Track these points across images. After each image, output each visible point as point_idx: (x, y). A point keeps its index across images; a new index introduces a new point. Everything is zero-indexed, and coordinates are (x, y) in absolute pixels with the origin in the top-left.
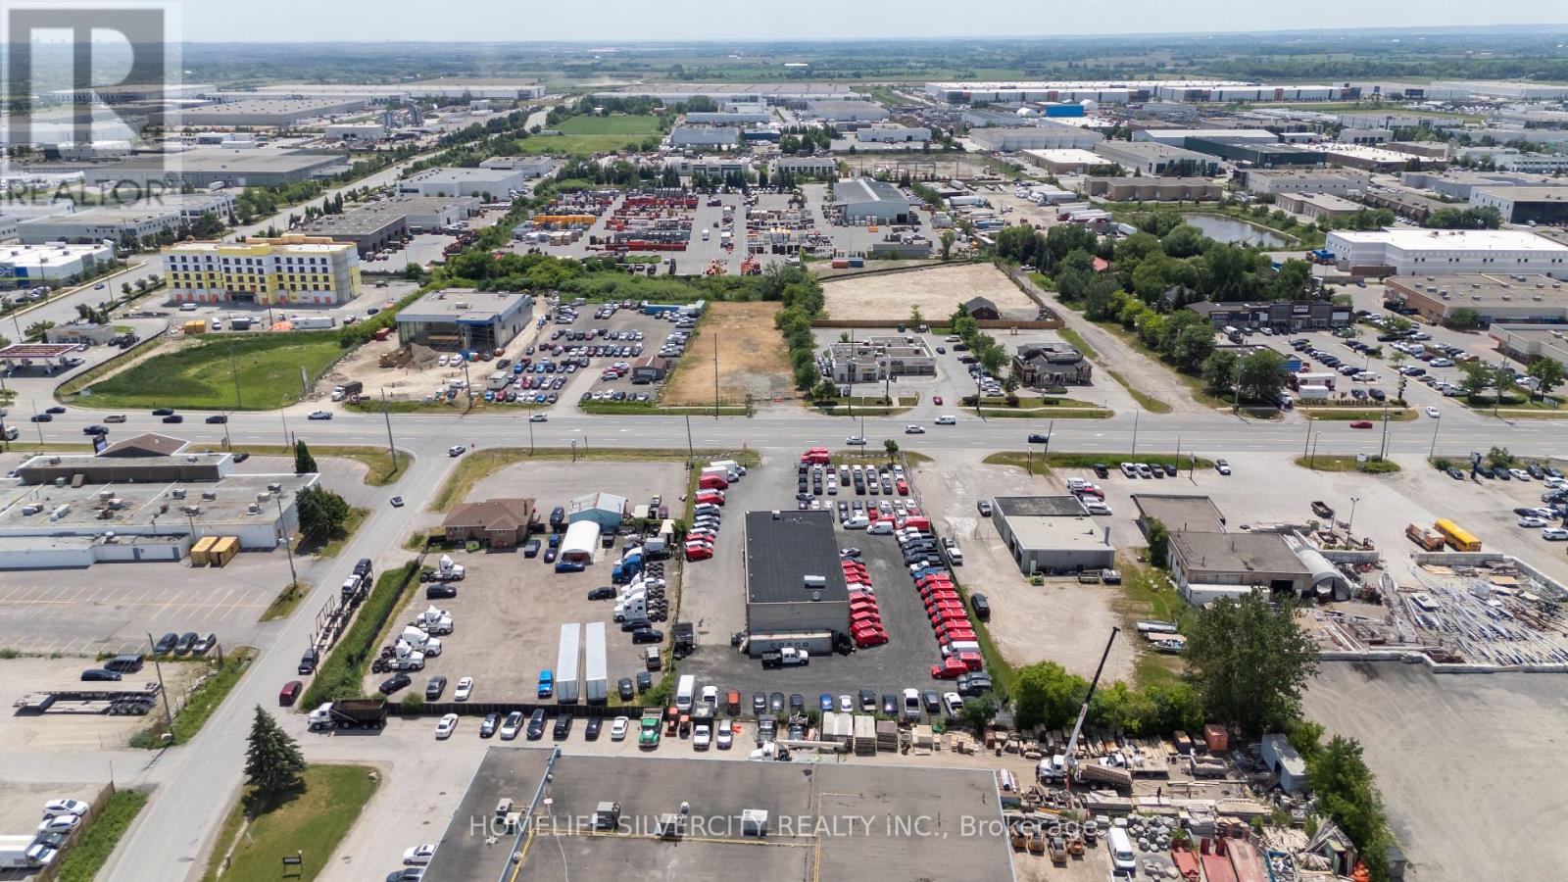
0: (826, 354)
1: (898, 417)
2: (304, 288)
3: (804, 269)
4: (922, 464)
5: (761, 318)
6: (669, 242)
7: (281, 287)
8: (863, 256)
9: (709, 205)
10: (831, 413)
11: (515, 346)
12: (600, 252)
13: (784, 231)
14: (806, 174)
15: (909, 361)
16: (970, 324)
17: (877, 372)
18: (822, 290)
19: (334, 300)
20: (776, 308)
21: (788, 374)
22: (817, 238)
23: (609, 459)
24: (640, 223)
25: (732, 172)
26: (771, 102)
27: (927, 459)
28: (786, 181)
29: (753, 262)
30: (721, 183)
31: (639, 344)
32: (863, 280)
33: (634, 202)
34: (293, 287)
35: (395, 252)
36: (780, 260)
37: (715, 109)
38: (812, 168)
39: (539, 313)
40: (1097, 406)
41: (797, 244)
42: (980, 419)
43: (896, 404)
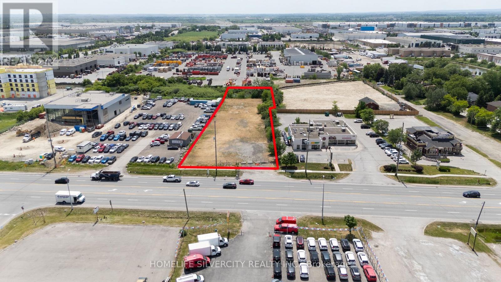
0: (287, 129)
1: (342, 182)
2: (23, 90)
3: (272, 83)
4: (374, 234)
5: (250, 108)
6: (211, 71)
7: (12, 89)
8: (300, 77)
9: (232, 58)
10: (294, 176)
11: (112, 122)
12: (179, 75)
13: (263, 67)
14: (273, 48)
15: (340, 137)
16: (370, 113)
17: (321, 144)
18: (282, 93)
19: (38, 96)
20: (258, 102)
21: (264, 144)
22: (278, 70)
23: (124, 222)
24: (201, 64)
25: (242, 47)
26: (259, 27)
27: (377, 229)
28: (264, 50)
29: (248, 80)
30: (237, 50)
31: (180, 123)
32: (301, 89)
33: (200, 57)
34: (17, 90)
35: (87, 75)
36: (260, 78)
37: (239, 29)
38: (274, 45)
39: (134, 104)
40: (478, 174)
41: (269, 72)
42: (401, 185)
43: (337, 170)
